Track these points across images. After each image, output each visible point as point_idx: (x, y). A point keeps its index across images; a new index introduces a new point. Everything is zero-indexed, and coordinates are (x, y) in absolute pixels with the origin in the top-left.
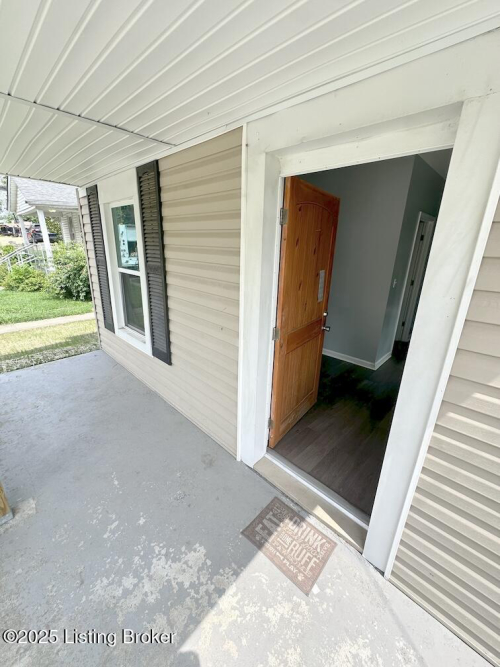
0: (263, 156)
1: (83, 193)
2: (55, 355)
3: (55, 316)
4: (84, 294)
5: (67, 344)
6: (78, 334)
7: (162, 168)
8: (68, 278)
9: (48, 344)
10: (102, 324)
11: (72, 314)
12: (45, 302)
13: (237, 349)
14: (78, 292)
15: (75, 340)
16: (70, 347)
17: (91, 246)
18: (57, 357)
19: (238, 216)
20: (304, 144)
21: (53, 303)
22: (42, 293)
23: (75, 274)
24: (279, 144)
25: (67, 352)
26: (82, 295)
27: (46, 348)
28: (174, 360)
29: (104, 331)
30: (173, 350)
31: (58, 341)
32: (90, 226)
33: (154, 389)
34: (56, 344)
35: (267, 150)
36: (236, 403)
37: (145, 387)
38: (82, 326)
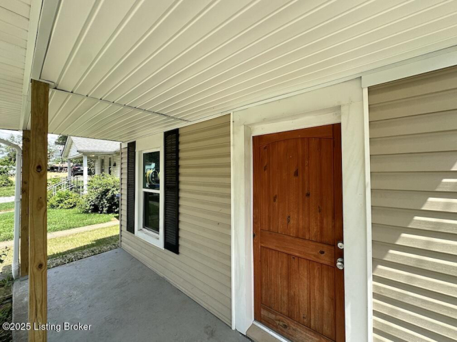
0: (243, 127)
1: (125, 145)
2: (84, 254)
3: (84, 226)
4: (107, 209)
5: (92, 245)
6: (101, 237)
7: (180, 132)
8: (97, 198)
9: (78, 246)
10: (124, 228)
11: (97, 223)
12: (78, 215)
13: (230, 237)
14: (103, 208)
15: (99, 242)
16: (95, 248)
17: (125, 176)
18: (84, 256)
19: (229, 155)
20: (264, 121)
21: (84, 216)
22: (76, 209)
23: (102, 196)
24: (252, 121)
25: (93, 251)
26: (105, 209)
27: (77, 249)
28: (181, 250)
29: (126, 233)
30: (181, 242)
31: (85, 244)
32: (126, 164)
33: (162, 275)
34: (84, 246)
35: (245, 124)
36: (231, 278)
37: (155, 274)
38: (103, 232)
